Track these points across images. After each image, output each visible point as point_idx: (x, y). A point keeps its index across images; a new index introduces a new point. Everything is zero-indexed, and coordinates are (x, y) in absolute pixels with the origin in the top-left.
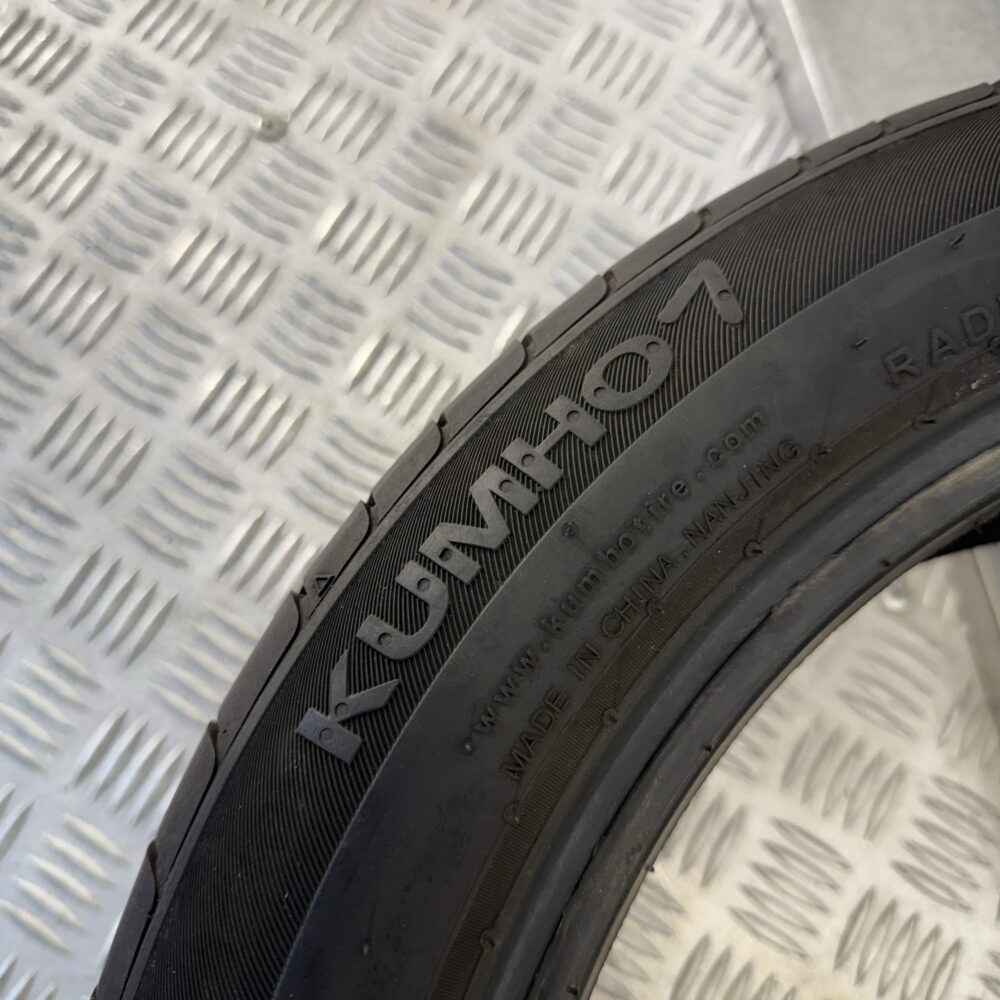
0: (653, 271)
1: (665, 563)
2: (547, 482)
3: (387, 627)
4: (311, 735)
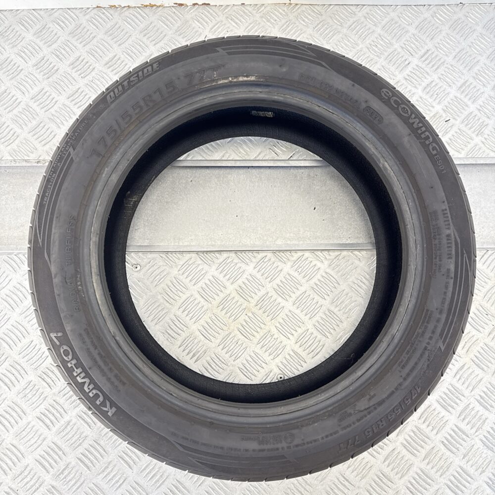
0: (50, 342)
1: (99, 354)
2: (81, 370)
3: (98, 400)
4: (112, 414)
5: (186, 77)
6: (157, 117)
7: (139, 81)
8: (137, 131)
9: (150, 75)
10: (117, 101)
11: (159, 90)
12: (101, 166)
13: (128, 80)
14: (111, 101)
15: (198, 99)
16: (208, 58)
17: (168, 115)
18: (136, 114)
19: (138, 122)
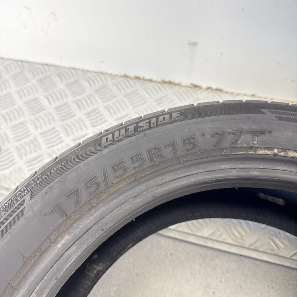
5: (213, 135)
6: (159, 178)
7: (150, 128)
8: (128, 190)
9: (166, 124)
10: (114, 146)
11: (173, 144)
12: (60, 231)
13: (136, 125)
14: (107, 144)
15: (223, 167)
16: (249, 118)
17: (176, 179)
18: (134, 168)
19: (134, 179)
